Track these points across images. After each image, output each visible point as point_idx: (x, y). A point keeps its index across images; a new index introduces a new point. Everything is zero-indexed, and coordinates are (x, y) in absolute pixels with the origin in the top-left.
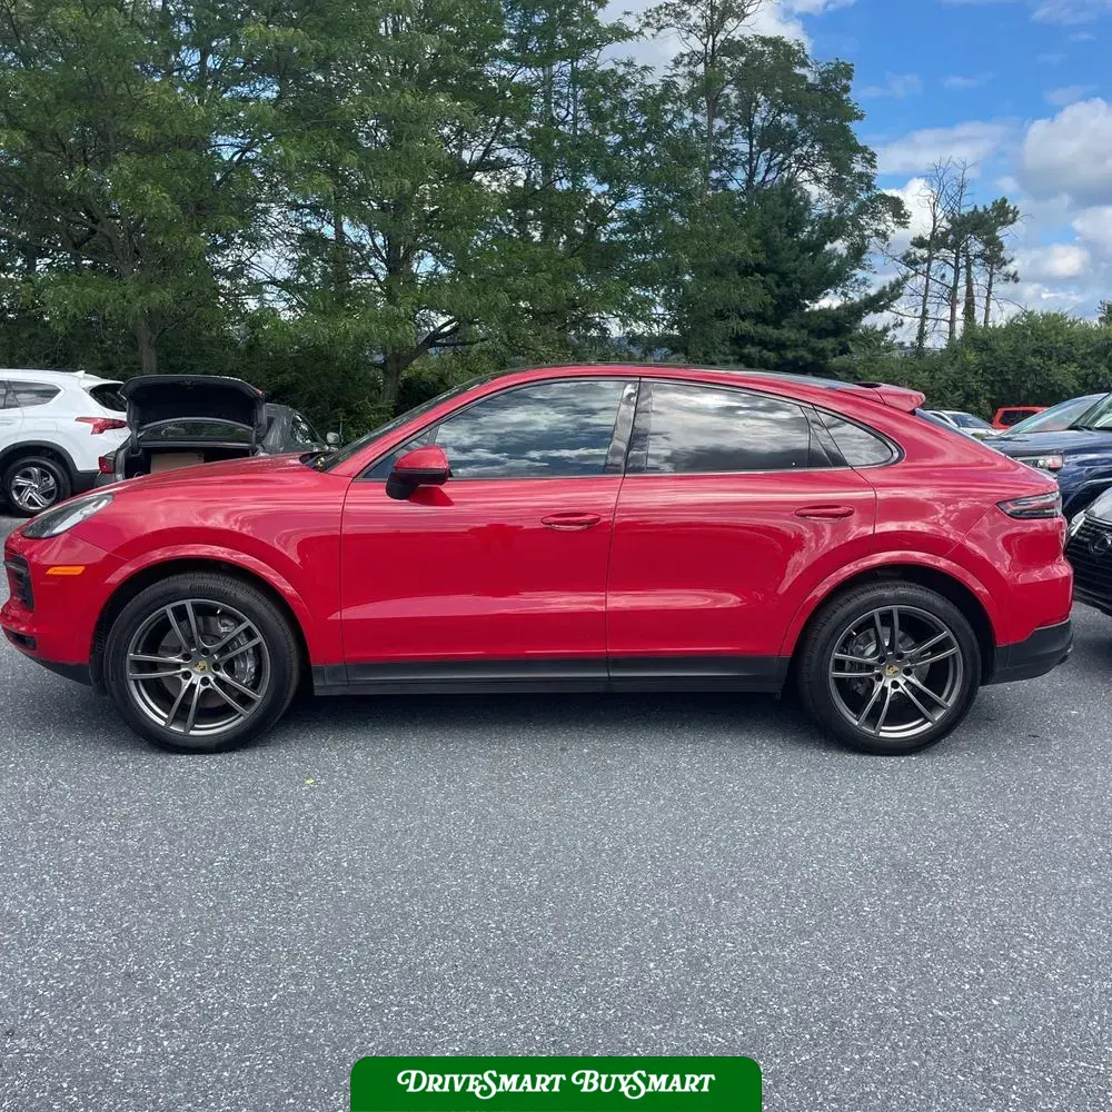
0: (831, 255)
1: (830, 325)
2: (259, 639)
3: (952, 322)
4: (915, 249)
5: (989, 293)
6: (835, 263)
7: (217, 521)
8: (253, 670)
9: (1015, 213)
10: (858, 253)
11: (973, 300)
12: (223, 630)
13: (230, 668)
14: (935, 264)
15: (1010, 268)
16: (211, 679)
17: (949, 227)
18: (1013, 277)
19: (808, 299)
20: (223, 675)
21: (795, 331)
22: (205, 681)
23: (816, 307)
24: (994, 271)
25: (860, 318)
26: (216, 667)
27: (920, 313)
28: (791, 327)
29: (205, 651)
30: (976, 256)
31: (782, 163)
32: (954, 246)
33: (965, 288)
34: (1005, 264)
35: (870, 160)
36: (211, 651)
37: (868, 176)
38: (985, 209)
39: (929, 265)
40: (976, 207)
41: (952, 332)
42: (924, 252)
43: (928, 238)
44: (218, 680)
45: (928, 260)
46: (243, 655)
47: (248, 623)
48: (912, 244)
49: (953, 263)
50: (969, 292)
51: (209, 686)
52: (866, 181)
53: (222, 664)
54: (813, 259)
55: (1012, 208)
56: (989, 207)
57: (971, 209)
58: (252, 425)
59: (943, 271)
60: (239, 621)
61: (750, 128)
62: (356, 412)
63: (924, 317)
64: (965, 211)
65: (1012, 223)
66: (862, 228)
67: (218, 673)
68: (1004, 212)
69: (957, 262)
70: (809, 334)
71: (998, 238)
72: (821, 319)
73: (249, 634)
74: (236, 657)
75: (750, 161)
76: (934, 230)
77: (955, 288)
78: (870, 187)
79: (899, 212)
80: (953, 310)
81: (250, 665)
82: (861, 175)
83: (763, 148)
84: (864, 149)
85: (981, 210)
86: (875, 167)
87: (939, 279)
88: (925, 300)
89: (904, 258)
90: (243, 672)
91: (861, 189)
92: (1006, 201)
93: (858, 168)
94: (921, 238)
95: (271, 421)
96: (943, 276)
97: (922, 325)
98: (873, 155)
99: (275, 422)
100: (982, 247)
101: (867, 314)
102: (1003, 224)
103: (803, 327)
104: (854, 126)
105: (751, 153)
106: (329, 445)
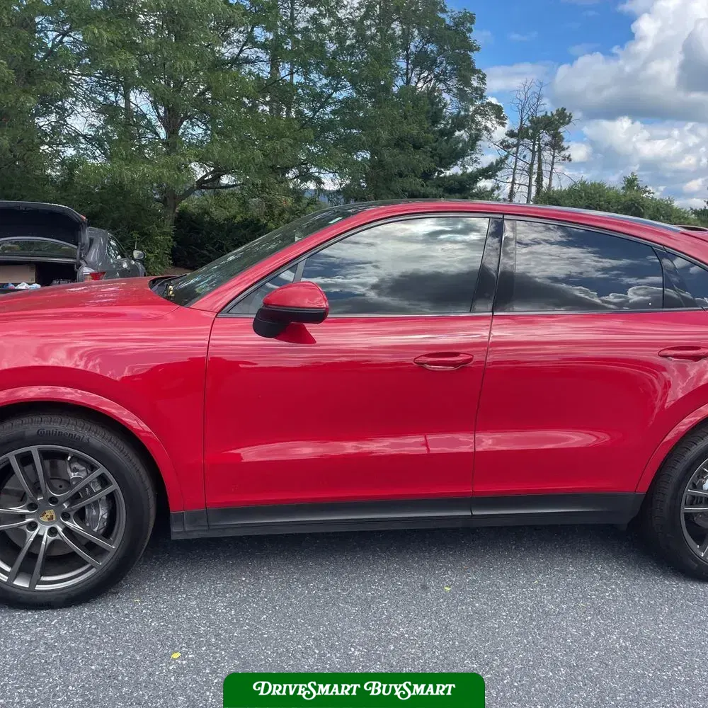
0: (459, 140)
1: (456, 185)
2: (114, 486)
3: (529, 187)
4: (508, 138)
5: (552, 168)
6: (461, 145)
7: (58, 359)
8: (105, 517)
9: (570, 117)
10: (475, 139)
11: (542, 173)
12: (73, 475)
13: (81, 516)
14: (521, 148)
15: (566, 153)
16: (60, 529)
17: (529, 125)
18: (568, 158)
19: (443, 167)
20: (73, 525)
21: (435, 189)
22: (53, 531)
23: (448, 173)
24: (556, 154)
25: (476, 182)
26: (66, 516)
27: (511, 180)
28: (432, 187)
29: (53, 500)
30: (546, 145)
31: (427, 77)
32: (533, 137)
33: (537, 165)
34: (564, 149)
35: (482, 80)
36: (60, 500)
37: (480, 89)
38: (552, 115)
39: (517, 149)
40: (546, 112)
41: (529, 193)
42: (514, 140)
43: (516, 131)
44: (67, 530)
45: (517, 146)
46: (96, 504)
47: (102, 470)
48: (506, 135)
49: (531, 148)
50: (540, 168)
51: (57, 537)
52: (480, 93)
53: (72, 514)
54: (447, 141)
55: (568, 114)
56: (555, 113)
57: (543, 114)
58: (77, 245)
59: (525, 153)
60: (93, 468)
61: (407, 52)
62: (146, 234)
63: (513, 183)
64: (539, 115)
65: (568, 124)
66: (477, 124)
67: (67, 523)
68: (563, 117)
69: (534, 148)
70: (443, 191)
71: (560, 133)
72: (451, 181)
73: (103, 481)
74: (89, 505)
75: (407, 74)
76: (521, 127)
77: (532, 165)
78: (482, 97)
79: (500, 115)
80: (530, 179)
81: (103, 513)
82: (476, 89)
83: (415, 67)
84: (479, 71)
85: (549, 114)
86: (486, 84)
87: (522, 159)
88: (514, 171)
89: (501, 143)
90: (95, 520)
91: (476, 98)
92: (565, 109)
93: (475, 83)
94: (512, 131)
95: (91, 241)
96: (525, 157)
97: (512, 188)
98: (484, 76)
99: (94, 241)
100: (550, 139)
101: (480, 180)
102: (563, 124)
103: (439, 186)
104: (473, 55)
105: (407, 69)
106: (135, 260)
